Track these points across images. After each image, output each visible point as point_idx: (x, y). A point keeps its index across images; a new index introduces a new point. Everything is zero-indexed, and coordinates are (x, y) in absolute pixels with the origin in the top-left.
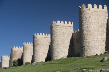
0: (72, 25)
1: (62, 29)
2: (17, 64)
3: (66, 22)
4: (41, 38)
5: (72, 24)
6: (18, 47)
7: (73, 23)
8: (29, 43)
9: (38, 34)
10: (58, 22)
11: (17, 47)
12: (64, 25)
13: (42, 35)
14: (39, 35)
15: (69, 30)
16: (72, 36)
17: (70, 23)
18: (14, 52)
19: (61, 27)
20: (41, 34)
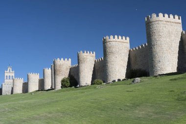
0: (180, 21)
1: (167, 26)
2: (69, 84)
3: (171, 16)
4: (117, 43)
5: (179, 19)
6: (64, 60)
7: (180, 17)
8: (87, 53)
9: (112, 37)
10: (161, 15)
11: (62, 59)
12: (168, 19)
13: (118, 38)
14: (114, 38)
15: (176, 28)
16: (181, 37)
17: (177, 17)
18: (58, 66)
19: (165, 22)
20: (116, 36)
